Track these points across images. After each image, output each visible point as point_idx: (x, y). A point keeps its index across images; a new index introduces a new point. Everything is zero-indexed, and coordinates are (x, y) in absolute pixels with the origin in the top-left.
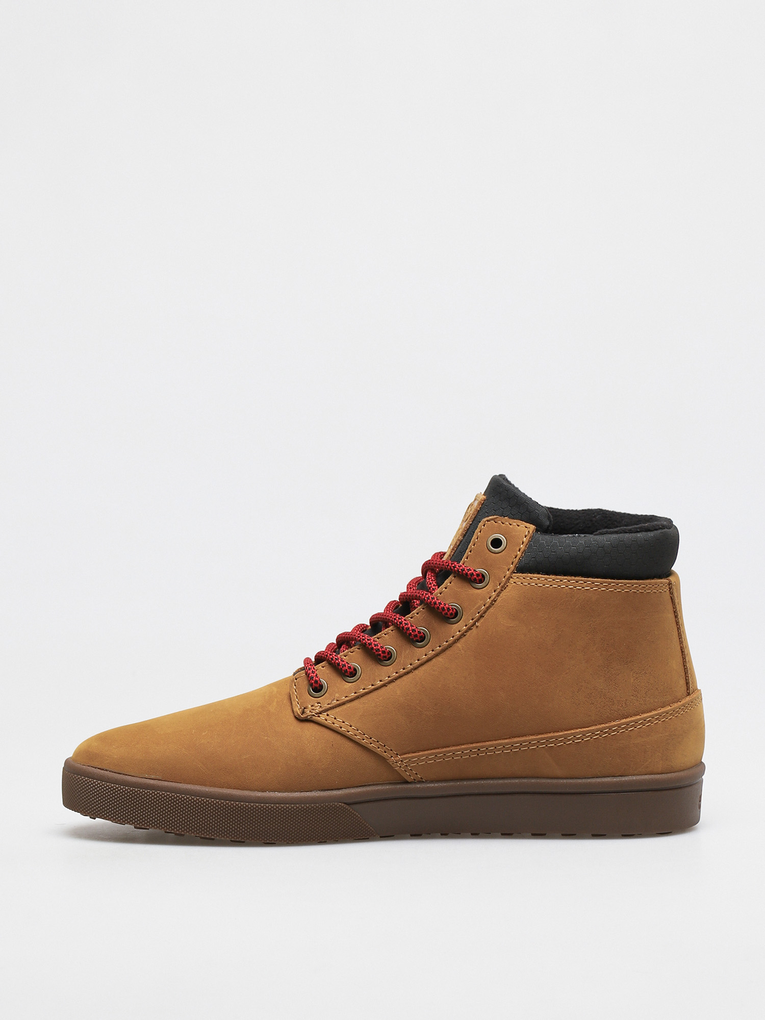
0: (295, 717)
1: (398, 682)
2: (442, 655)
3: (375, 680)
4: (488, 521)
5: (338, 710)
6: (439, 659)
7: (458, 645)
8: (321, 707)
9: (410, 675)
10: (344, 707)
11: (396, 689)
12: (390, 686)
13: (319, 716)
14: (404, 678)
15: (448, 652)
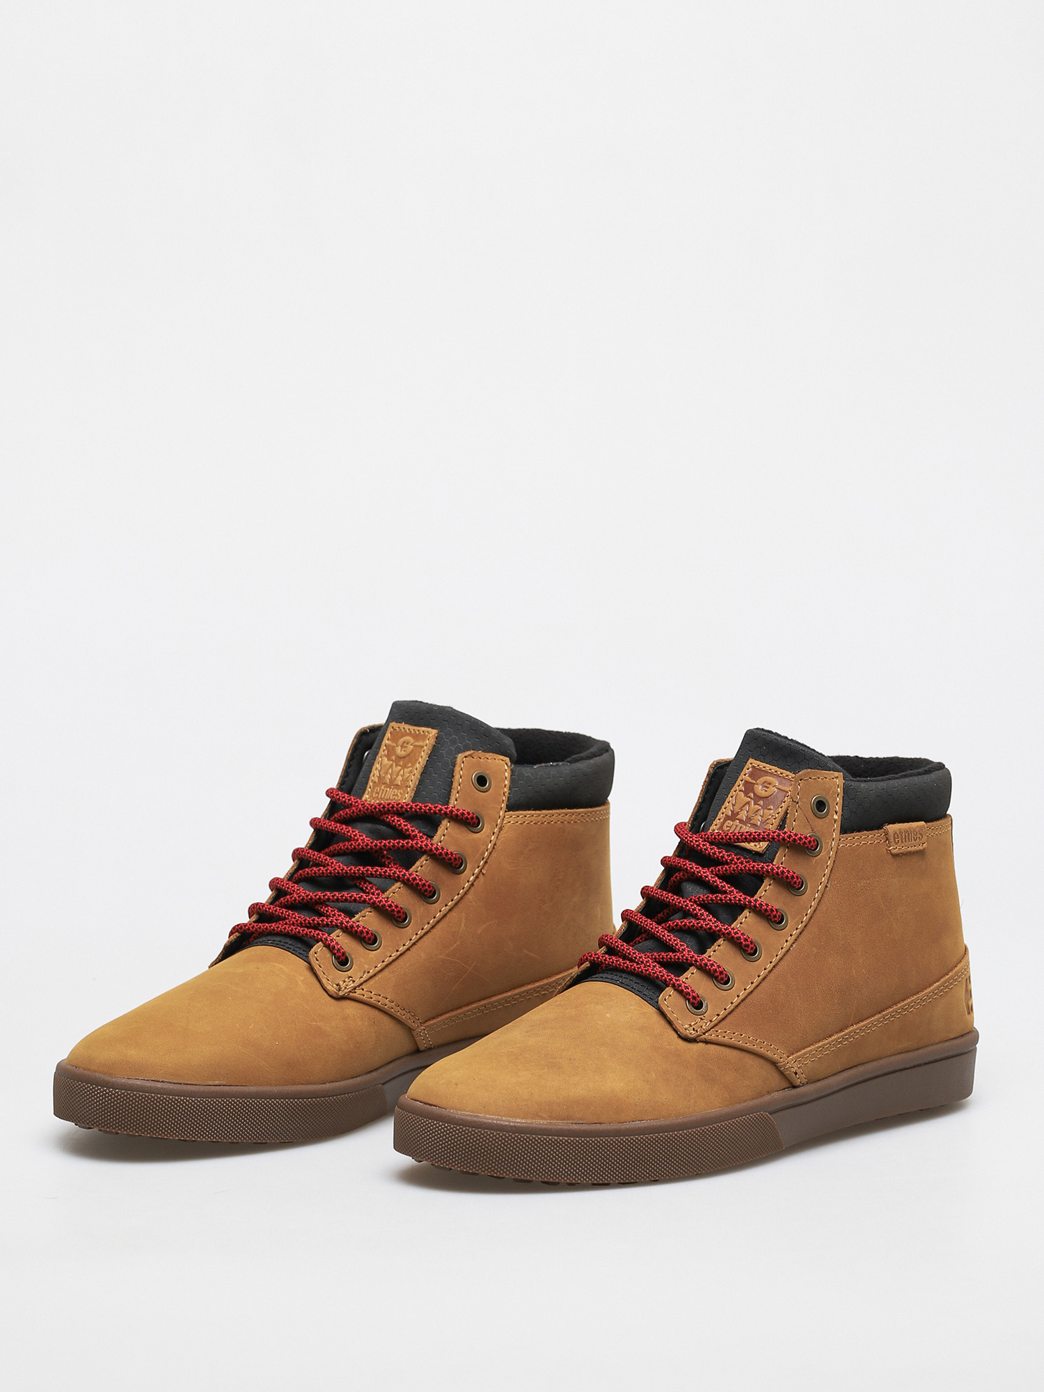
0: (331, 996)
1: (419, 944)
2: (455, 910)
3: (398, 946)
4: (465, 757)
5: (372, 982)
6: (453, 914)
7: (469, 896)
8: (354, 981)
9: (429, 935)
10: (376, 978)
11: (419, 953)
12: (414, 949)
13: (355, 992)
14: (425, 939)
15: (460, 905)
